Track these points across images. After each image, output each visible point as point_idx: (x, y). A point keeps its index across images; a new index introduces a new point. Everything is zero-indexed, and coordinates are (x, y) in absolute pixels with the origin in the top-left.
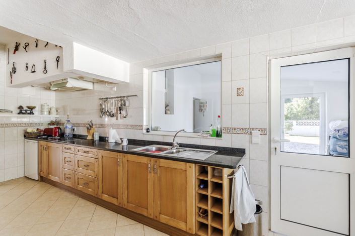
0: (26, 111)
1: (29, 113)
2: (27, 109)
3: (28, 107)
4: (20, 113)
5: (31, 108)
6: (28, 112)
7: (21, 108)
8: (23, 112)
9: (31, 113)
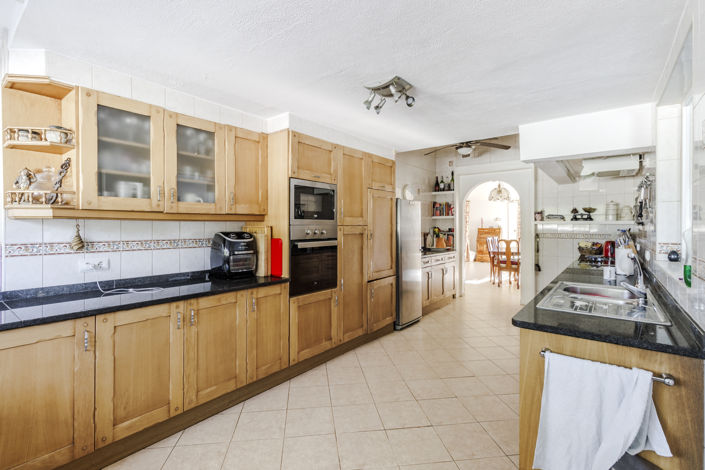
0: (582, 215)
1: (586, 219)
2: (584, 212)
3: (585, 210)
4: (575, 219)
5: (589, 211)
6: (585, 217)
7: (575, 211)
8: (579, 217)
9: (590, 218)
